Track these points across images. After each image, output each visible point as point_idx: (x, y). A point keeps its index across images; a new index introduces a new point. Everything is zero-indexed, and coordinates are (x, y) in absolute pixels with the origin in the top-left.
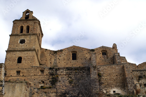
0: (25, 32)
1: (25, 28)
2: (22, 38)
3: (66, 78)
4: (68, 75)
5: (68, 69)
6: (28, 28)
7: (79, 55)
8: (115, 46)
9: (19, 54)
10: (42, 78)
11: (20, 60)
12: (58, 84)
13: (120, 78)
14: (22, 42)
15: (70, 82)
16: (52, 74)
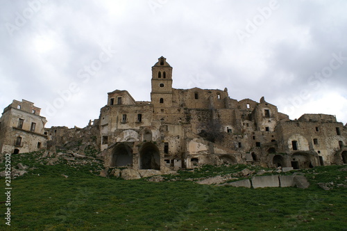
0: (162, 77)
1: (162, 74)
2: (161, 82)
3: (196, 117)
4: (198, 114)
5: (197, 110)
6: (164, 73)
7: (200, 95)
8: (226, 90)
9: (161, 96)
10: (180, 115)
11: (162, 101)
12: (191, 121)
13: (231, 118)
14: (162, 85)
15: (200, 120)
16: (186, 113)
